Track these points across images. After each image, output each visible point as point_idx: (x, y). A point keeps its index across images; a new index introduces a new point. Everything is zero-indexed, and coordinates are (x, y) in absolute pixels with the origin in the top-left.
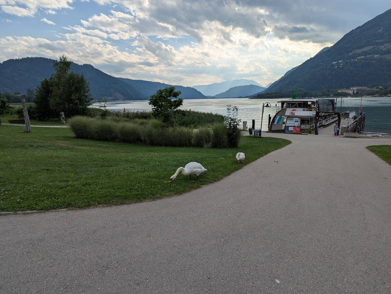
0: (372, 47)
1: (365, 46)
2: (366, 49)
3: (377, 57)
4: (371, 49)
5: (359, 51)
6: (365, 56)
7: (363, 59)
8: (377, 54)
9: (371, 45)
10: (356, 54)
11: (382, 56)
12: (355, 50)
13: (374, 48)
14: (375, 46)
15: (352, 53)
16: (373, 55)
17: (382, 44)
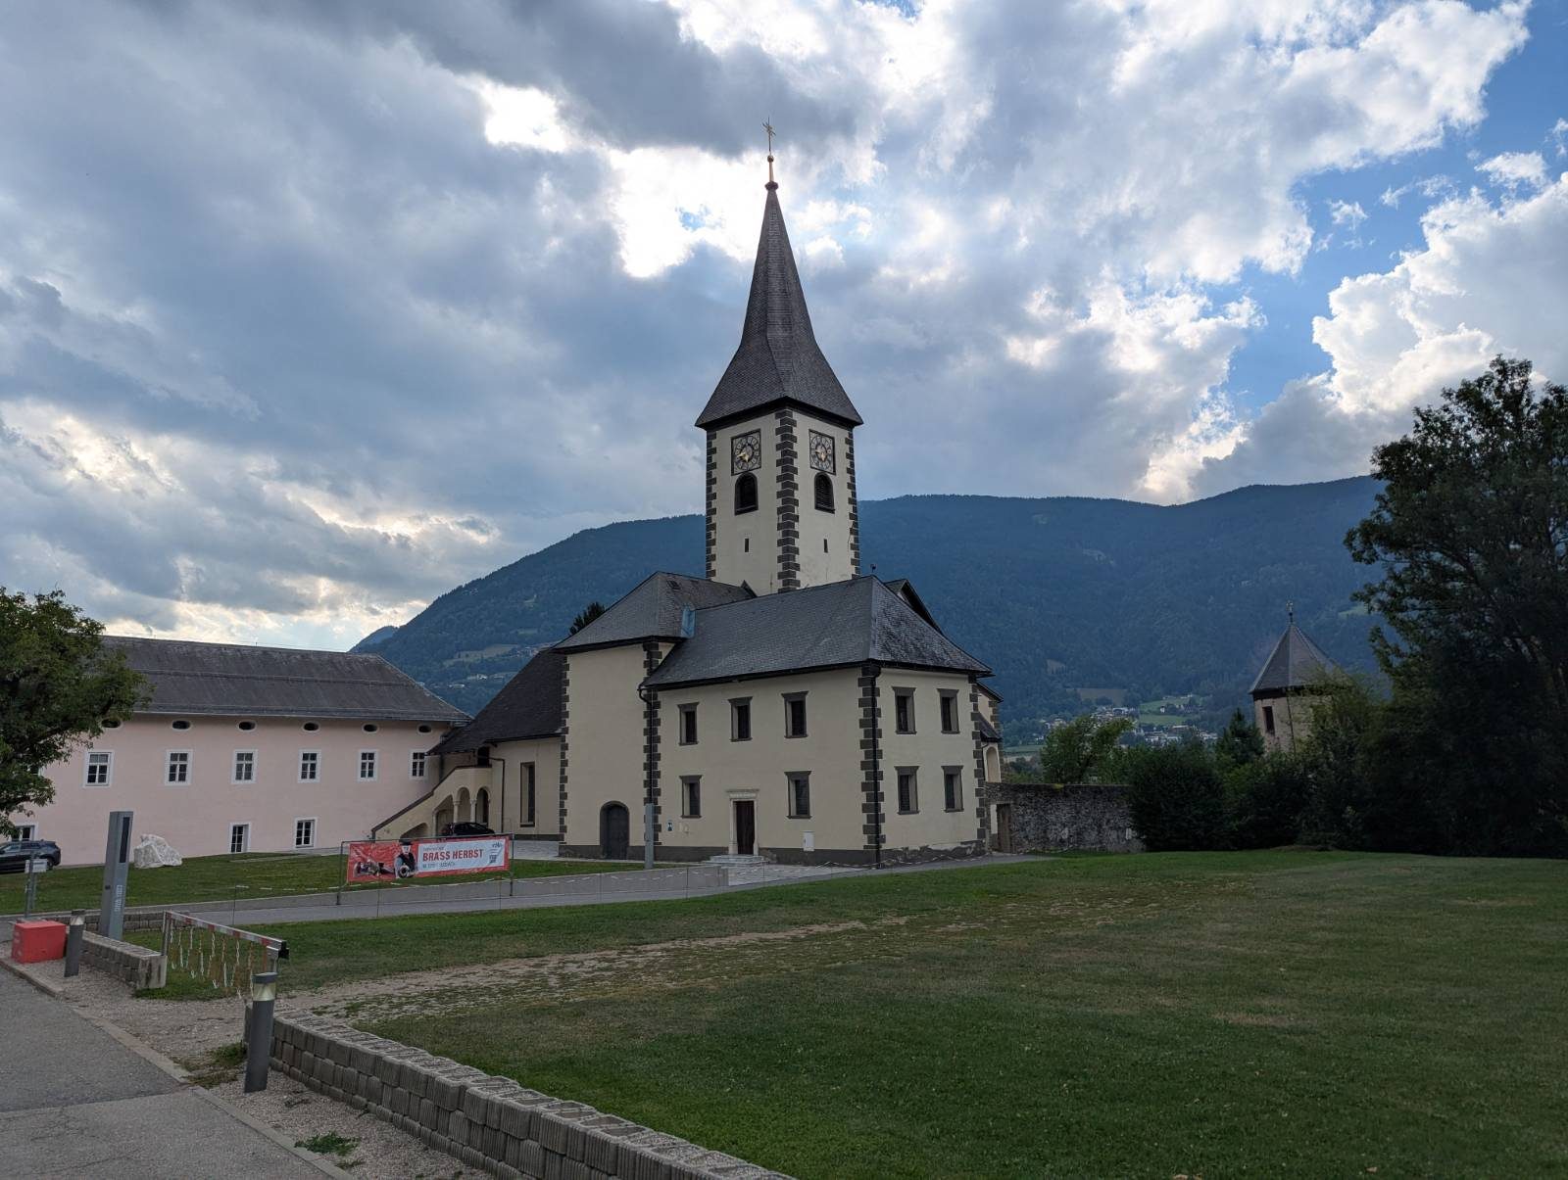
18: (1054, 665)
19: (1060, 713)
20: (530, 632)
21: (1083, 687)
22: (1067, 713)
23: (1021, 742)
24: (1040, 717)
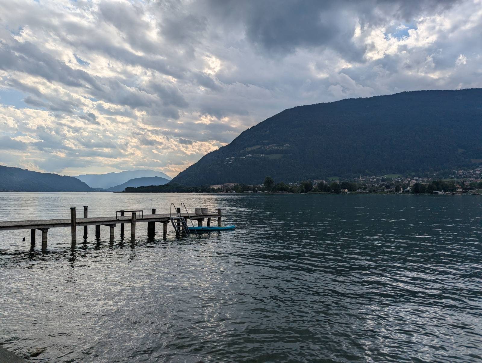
0: (259, 146)
1: (254, 145)
2: (254, 148)
3: (262, 156)
4: (259, 148)
5: (249, 149)
6: (253, 154)
7: (251, 157)
8: (263, 153)
9: (258, 145)
10: (245, 151)
11: (266, 156)
12: (246, 148)
13: (261, 148)
14: (262, 146)
15: (242, 151)
16: (259, 154)
17: (268, 144)
18: (460, 151)
19: (462, 168)
20: (266, 141)
21: (473, 158)
22: (465, 168)
23: (443, 178)
24: (453, 169)
